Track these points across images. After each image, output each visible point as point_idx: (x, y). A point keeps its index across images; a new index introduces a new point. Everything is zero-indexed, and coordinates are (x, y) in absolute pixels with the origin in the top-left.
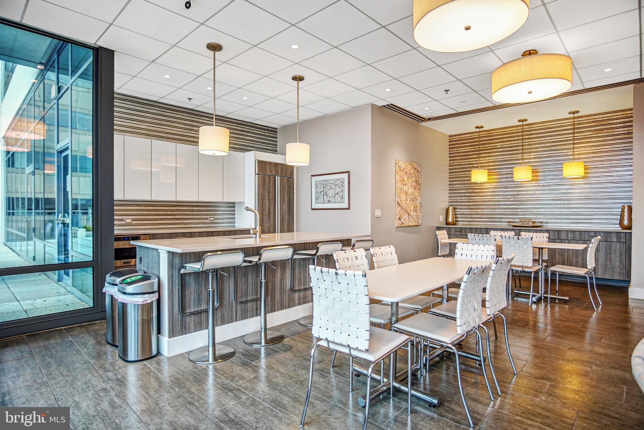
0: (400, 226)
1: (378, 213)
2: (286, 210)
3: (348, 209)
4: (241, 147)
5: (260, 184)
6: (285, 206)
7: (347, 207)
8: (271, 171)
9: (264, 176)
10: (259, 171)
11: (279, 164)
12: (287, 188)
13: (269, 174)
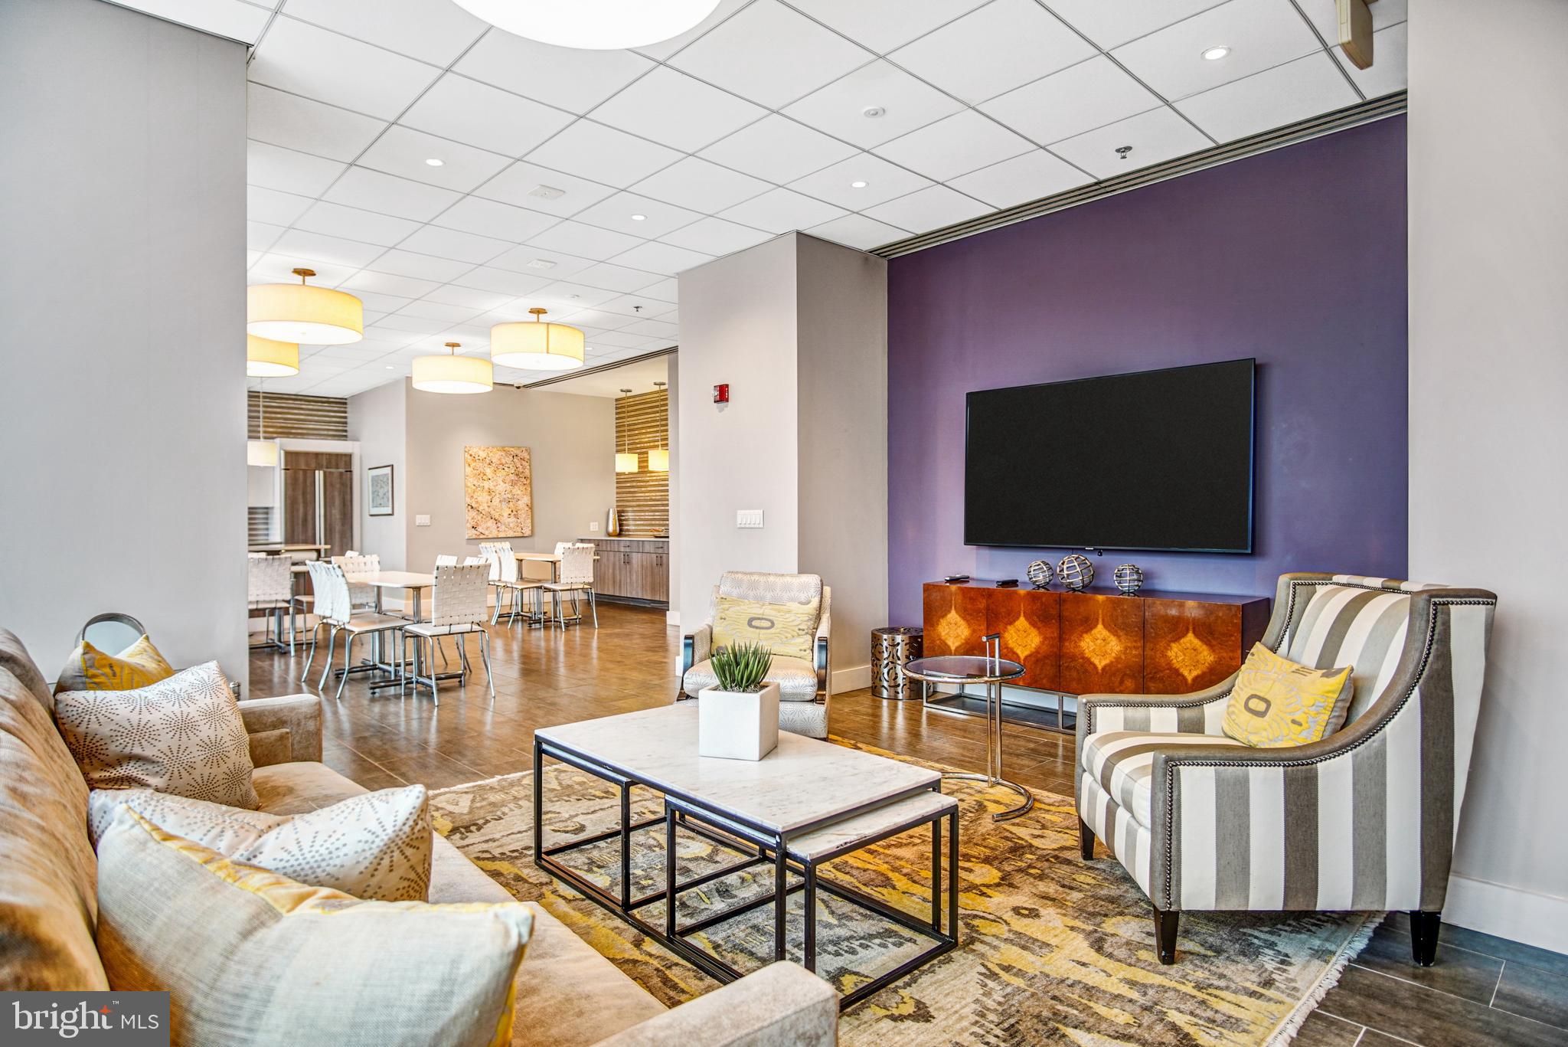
0: (474, 537)
1: (422, 519)
2: (338, 516)
3: (392, 515)
4: (280, 430)
5: (289, 481)
6: (336, 513)
7: (390, 512)
8: (307, 464)
9: (296, 471)
10: (286, 464)
11: (322, 454)
12: (338, 486)
13: (303, 467)
